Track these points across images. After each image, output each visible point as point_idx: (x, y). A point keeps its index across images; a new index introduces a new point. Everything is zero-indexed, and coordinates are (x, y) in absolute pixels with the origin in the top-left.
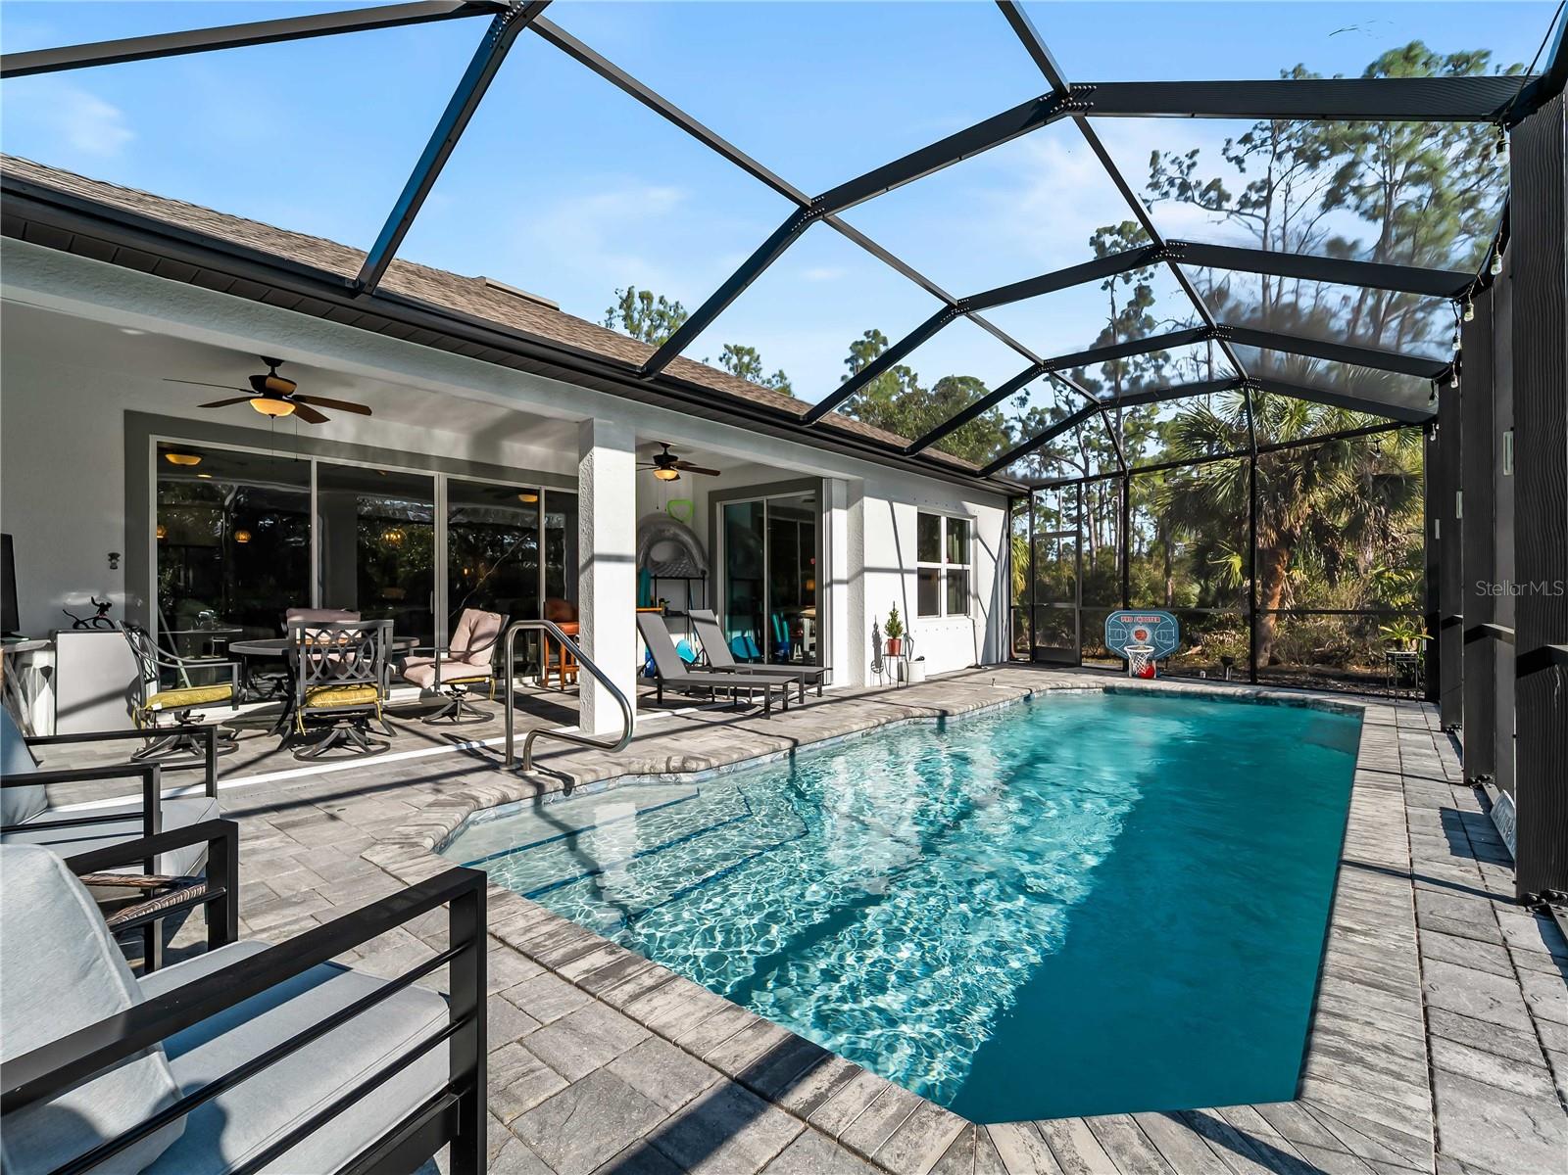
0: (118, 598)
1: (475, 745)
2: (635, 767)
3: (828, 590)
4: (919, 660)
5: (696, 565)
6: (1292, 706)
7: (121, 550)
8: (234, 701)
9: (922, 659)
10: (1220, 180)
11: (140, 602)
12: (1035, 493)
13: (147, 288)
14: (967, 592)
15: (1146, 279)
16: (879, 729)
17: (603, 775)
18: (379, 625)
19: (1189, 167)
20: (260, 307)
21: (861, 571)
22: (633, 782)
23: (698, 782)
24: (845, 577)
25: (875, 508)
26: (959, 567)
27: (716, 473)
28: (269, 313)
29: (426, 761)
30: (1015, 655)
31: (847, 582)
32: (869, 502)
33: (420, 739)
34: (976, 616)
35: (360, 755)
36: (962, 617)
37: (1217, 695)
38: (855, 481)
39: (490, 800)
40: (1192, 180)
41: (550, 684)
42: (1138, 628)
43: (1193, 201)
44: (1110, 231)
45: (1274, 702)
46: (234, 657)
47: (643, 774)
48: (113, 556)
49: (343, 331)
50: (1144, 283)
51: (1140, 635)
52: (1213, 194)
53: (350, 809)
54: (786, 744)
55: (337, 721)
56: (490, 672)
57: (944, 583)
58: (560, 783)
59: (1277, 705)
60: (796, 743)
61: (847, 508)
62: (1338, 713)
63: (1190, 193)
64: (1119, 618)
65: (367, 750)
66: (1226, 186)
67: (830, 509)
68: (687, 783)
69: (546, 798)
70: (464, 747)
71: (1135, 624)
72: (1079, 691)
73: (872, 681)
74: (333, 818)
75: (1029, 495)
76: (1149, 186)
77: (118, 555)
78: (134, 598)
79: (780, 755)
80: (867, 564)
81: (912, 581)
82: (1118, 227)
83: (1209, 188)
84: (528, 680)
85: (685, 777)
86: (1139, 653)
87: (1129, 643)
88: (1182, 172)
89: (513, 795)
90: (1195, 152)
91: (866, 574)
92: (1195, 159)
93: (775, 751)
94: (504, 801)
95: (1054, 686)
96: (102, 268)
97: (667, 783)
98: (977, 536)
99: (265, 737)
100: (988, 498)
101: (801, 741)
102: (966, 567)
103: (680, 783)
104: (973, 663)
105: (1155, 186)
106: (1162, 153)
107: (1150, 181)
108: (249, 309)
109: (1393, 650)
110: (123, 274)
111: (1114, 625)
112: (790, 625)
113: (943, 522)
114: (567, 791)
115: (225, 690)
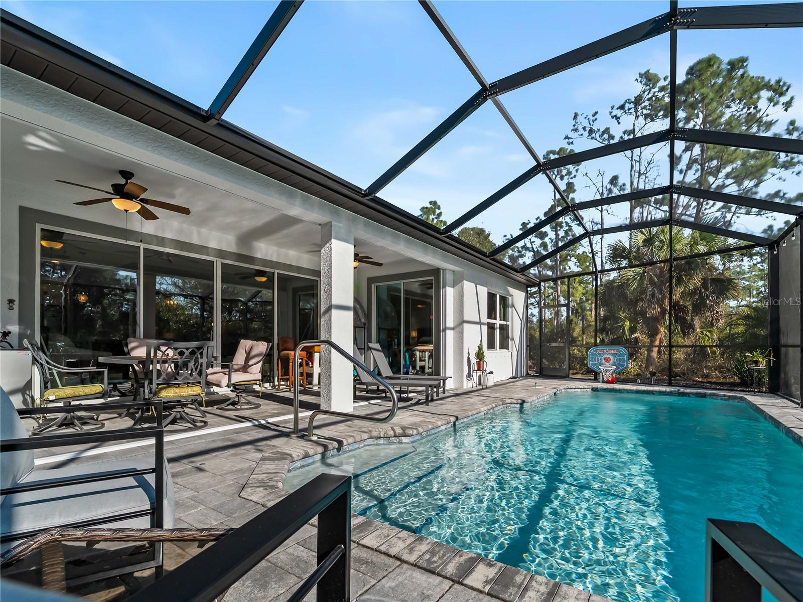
0: (14, 329)
1: (263, 422)
2: (375, 434)
3: (444, 333)
4: (489, 373)
5: (360, 320)
6: (698, 397)
7: (16, 297)
8: (103, 395)
9: (491, 373)
10: (609, 128)
11: (29, 332)
12: (542, 284)
13: (64, 101)
14: (508, 337)
15: (572, 178)
16: (491, 411)
17: (358, 439)
18: (205, 344)
19: (593, 121)
20: (139, 125)
21: (461, 322)
22: (373, 443)
23: (412, 442)
24: (452, 326)
25: (468, 286)
26: (504, 323)
27: (380, 265)
28: (145, 130)
29: (236, 431)
30: (529, 372)
31: (453, 329)
32: (466, 283)
33: (222, 418)
34: (512, 350)
35: (189, 430)
36: (505, 351)
37: (656, 391)
38: (459, 272)
39: (298, 456)
40: (595, 128)
41: (281, 387)
42: (606, 356)
43: (596, 139)
44: (553, 152)
45: (688, 395)
46: (103, 365)
47: (380, 438)
48: (11, 301)
49: (191, 148)
50: (571, 181)
51: (607, 360)
52: (606, 136)
53: (208, 462)
54: (453, 419)
55: (174, 407)
56: (260, 378)
57: (498, 331)
58: (336, 444)
59: (689, 396)
60: (457, 418)
61: (453, 287)
62: (725, 400)
63: (594, 135)
64: (595, 351)
65: (195, 426)
66: (612, 132)
67: (445, 287)
68: (405, 443)
69: (329, 453)
70: (257, 423)
71: (604, 354)
72: (579, 390)
73: (468, 385)
74: (200, 470)
75: (539, 285)
76: (573, 130)
77: (15, 301)
78: (25, 329)
79: (449, 426)
80: (465, 319)
81: (485, 328)
82: (557, 150)
83: (603, 133)
84: (267, 385)
85: (404, 440)
86: (607, 369)
87: (601, 364)
88: (590, 124)
89: (311, 452)
90: (596, 113)
91: (465, 325)
92: (596, 117)
93: (448, 423)
94: (307, 456)
95: (566, 387)
96: (31, 82)
97: (393, 443)
98: (513, 306)
99: (119, 419)
100: (519, 285)
101: (459, 417)
102: (508, 323)
103: (402, 443)
104: (511, 376)
105: (576, 130)
106: (580, 114)
107: (573, 128)
108: (132, 125)
109: (753, 366)
110: (46, 88)
111: (593, 354)
112: (409, 355)
113: (498, 296)
114: (339, 450)
115: (97, 388)
